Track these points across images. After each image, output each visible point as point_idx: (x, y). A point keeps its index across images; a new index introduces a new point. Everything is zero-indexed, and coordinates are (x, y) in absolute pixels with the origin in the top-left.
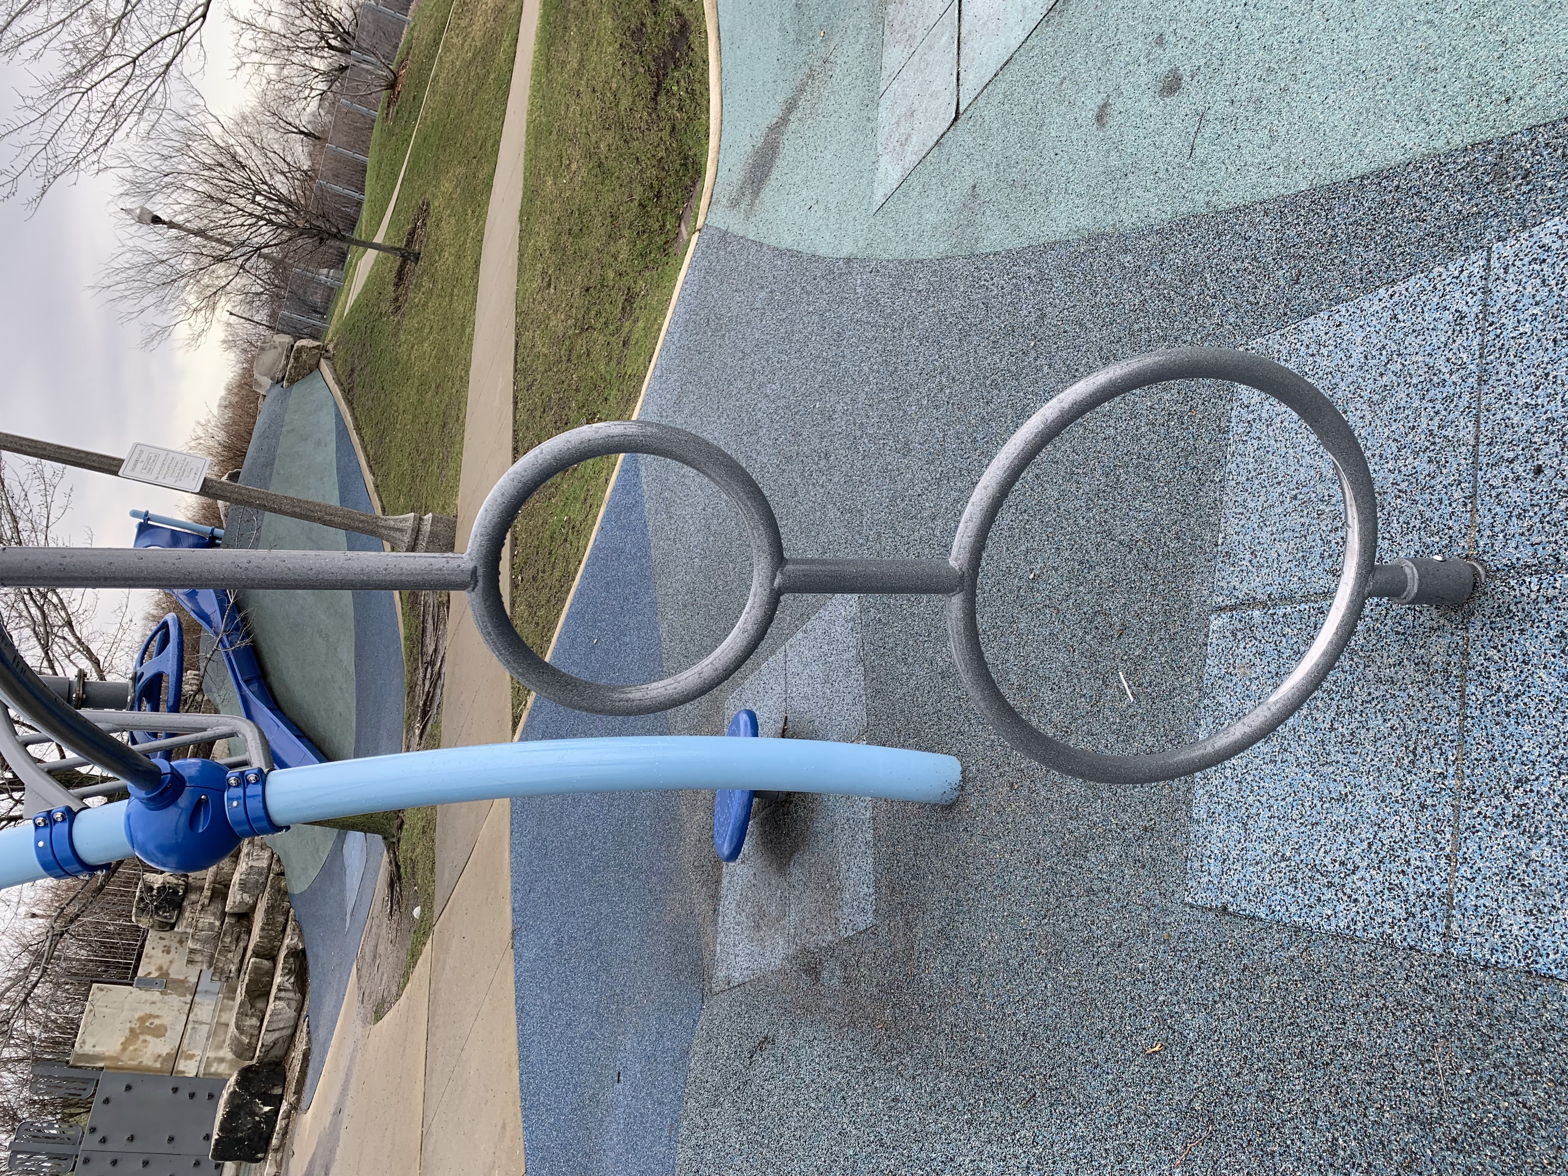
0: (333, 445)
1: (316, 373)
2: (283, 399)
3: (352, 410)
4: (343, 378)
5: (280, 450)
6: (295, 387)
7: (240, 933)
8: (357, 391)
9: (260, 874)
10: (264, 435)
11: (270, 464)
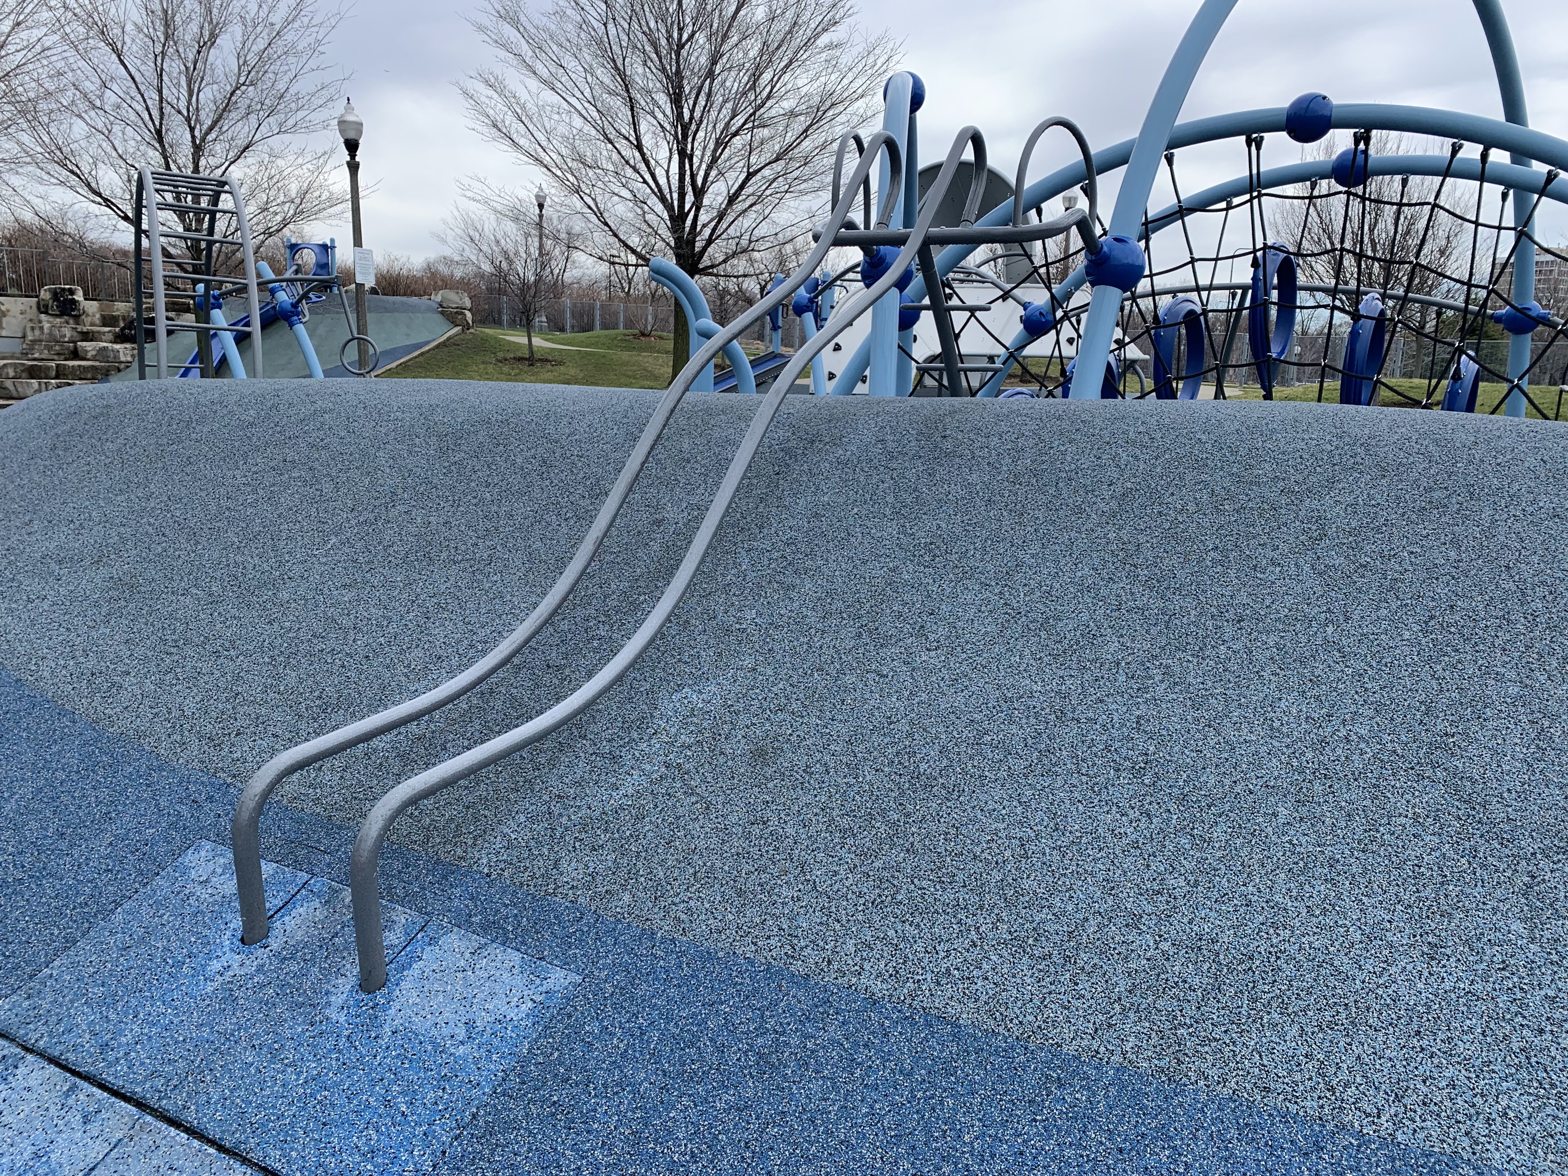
0: (408, 343)
1: (452, 326)
2: (429, 309)
3: (433, 349)
4: (452, 341)
5: (397, 314)
6: (440, 315)
7: (64, 354)
8: (446, 349)
9: (115, 357)
10: (403, 304)
11: (387, 310)
